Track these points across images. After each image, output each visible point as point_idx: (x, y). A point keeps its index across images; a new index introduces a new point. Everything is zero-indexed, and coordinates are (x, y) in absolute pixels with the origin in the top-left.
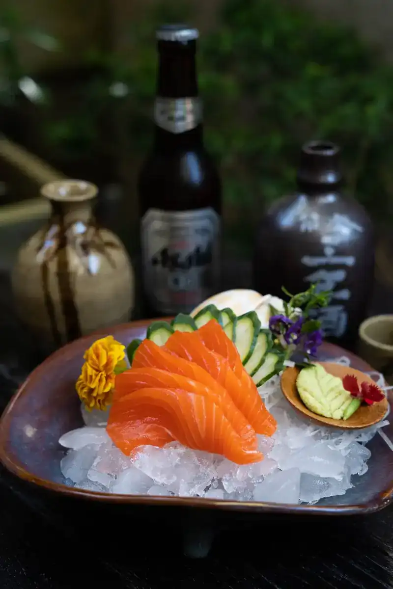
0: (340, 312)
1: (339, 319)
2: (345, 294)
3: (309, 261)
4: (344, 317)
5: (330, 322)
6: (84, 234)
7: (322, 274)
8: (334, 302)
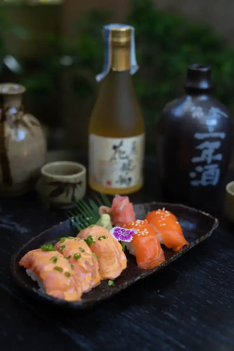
0: (216, 168)
1: (215, 172)
2: (219, 157)
3: (199, 136)
4: (218, 171)
5: (210, 175)
6: (15, 114)
7: (206, 144)
8: (214, 162)
